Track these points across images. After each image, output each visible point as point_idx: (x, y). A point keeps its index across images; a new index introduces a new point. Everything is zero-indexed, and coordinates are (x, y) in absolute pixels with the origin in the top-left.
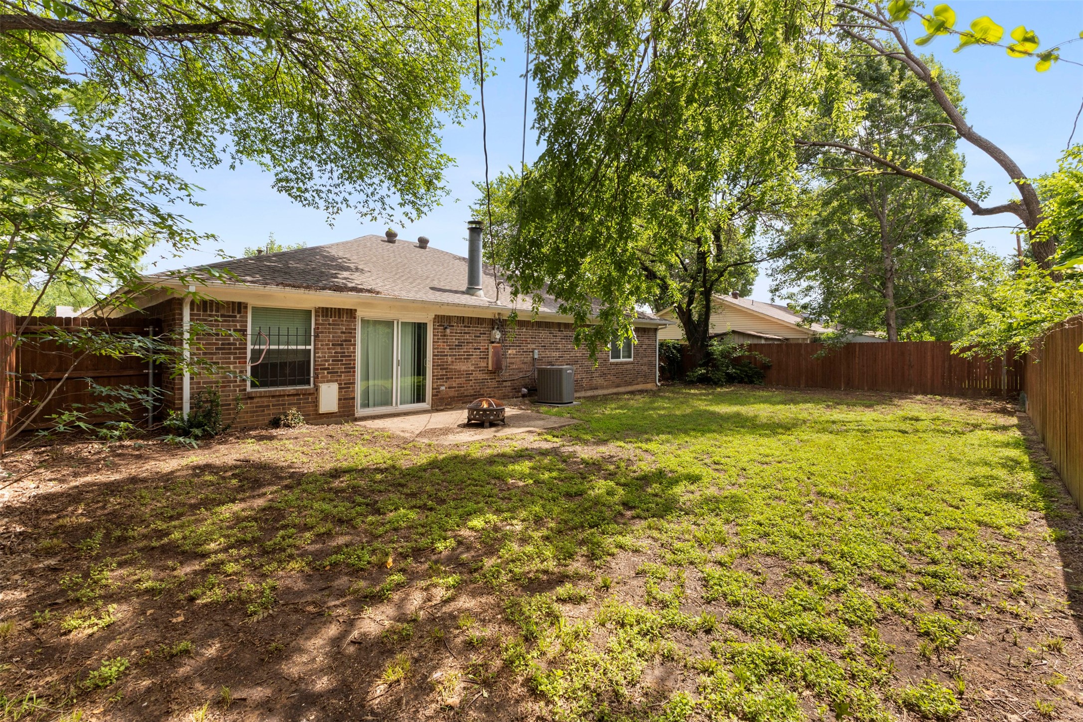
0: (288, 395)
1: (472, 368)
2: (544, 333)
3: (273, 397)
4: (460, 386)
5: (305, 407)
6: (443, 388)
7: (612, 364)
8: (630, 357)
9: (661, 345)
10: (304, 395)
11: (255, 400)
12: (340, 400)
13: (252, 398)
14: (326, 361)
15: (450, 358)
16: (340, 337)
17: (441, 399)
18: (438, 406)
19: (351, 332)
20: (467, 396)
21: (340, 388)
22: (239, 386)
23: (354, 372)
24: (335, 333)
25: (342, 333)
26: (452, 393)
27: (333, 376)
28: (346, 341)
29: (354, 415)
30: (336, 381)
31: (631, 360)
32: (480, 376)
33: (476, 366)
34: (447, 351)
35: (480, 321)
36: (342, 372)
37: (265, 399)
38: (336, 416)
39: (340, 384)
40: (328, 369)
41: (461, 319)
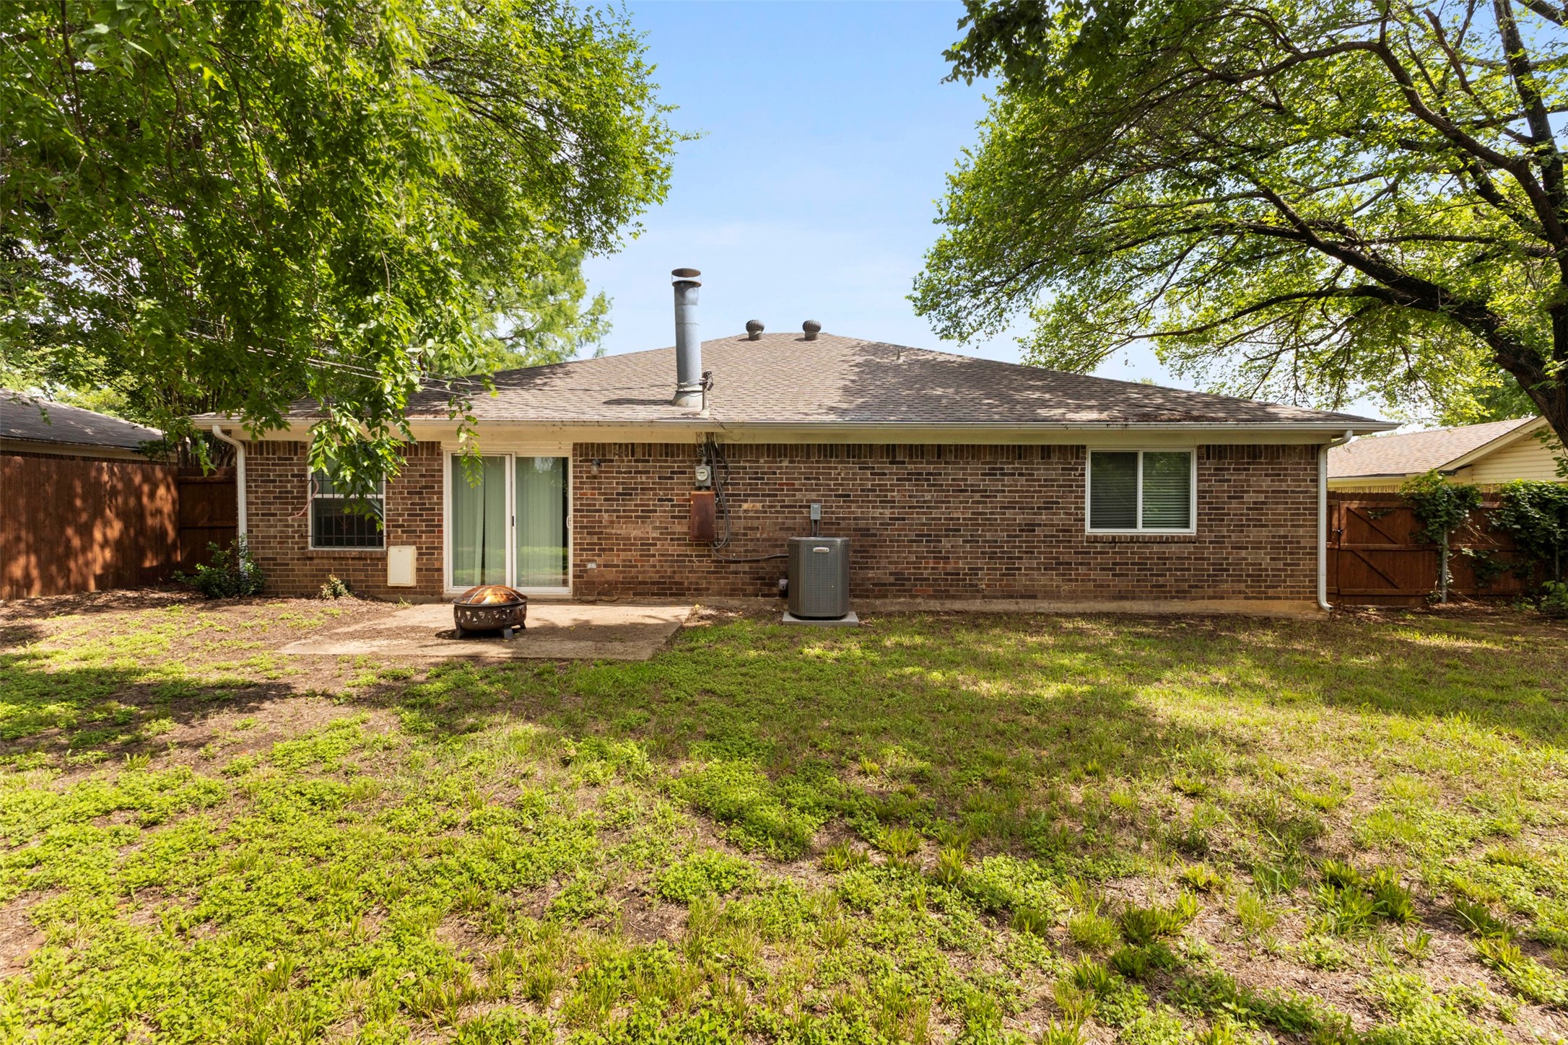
0: (353, 559)
1: (656, 534)
2: (841, 470)
3: (335, 559)
4: (629, 565)
5: (373, 576)
6: (591, 566)
7: (1095, 540)
8: (1187, 525)
9: (1331, 495)
10: (372, 559)
11: (315, 562)
12: (419, 570)
13: (311, 559)
14: (400, 515)
15: (606, 516)
16: (417, 482)
17: (587, 583)
18: (582, 594)
19: (436, 476)
20: (645, 583)
21: (420, 554)
22: (297, 543)
23: (441, 532)
24: (412, 476)
25: (421, 476)
26: (611, 575)
27: (410, 536)
28: (426, 487)
29: (441, 593)
30: (414, 543)
31: (1192, 530)
32: (674, 549)
33: (665, 531)
34: (600, 502)
35: (669, 450)
36: (422, 532)
37: (326, 561)
38: (415, 593)
39: (418, 548)
40: (402, 526)
41: (631, 448)
